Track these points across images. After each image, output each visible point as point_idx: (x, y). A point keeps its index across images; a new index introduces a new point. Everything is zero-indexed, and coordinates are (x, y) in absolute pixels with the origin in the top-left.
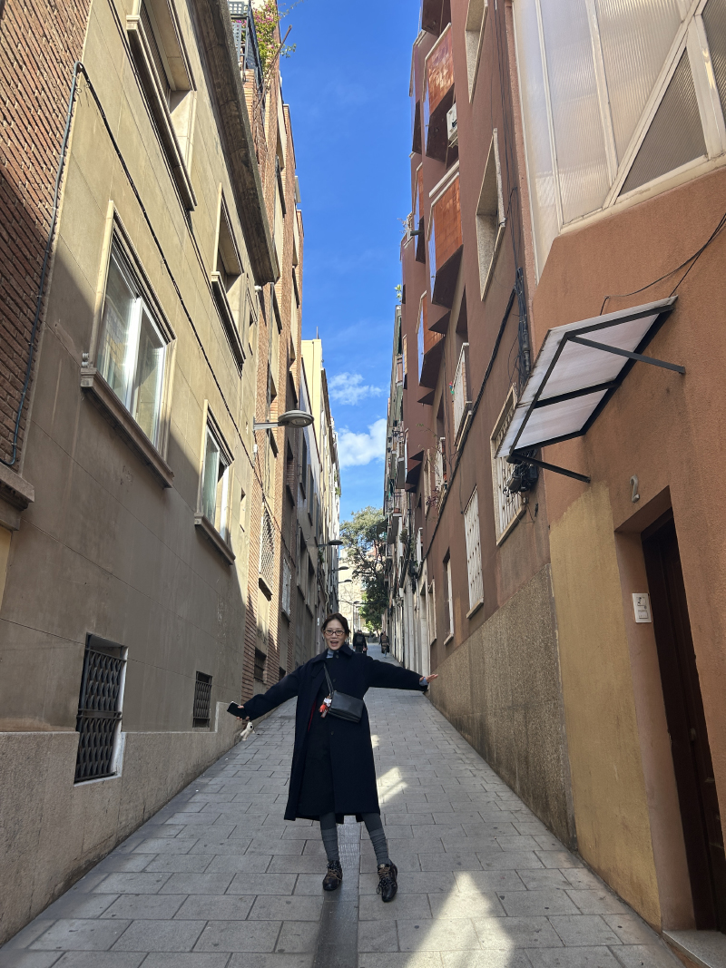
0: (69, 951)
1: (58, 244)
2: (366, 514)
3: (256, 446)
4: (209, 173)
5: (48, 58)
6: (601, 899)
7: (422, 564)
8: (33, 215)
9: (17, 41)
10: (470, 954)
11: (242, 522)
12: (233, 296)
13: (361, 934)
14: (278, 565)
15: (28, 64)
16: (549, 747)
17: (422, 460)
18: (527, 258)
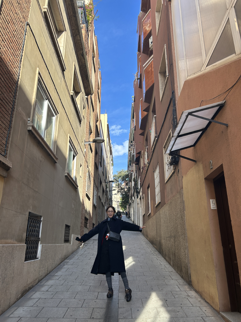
0: (22, 317)
1: (20, 82)
2: (122, 172)
3: (85, 149)
4: (70, 59)
5: (17, 21)
6: (199, 301)
7: (140, 189)
8: (12, 73)
9: (7, 15)
10: (156, 319)
11: (81, 174)
12: (78, 100)
13: (119, 313)
14: (93, 189)
15: (11, 23)
16: (182, 250)
17: (140, 154)
18: (176, 87)
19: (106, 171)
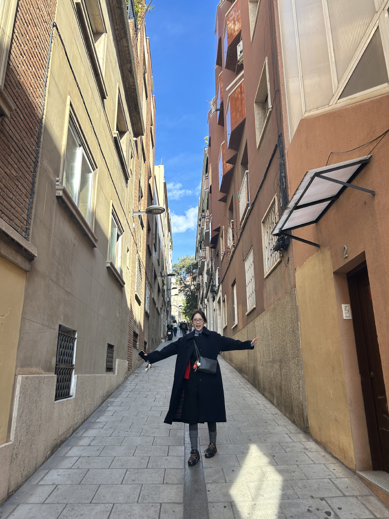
0: (59, 485)
1: (45, 120)
2: (186, 259)
3: (134, 224)
4: (113, 78)
5: (40, 21)
6: (323, 456)
7: (219, 286)
8: (34, 106)
9: (26, 12)
10: (262, 483)
11: (128, 265)
12: (124, 142)
13: (205, 475)
14: (144, 287)
15: (31, 24)
16: (294, 381)
17: (219, 231)
18: (284, 128)
19: (162, 258)
